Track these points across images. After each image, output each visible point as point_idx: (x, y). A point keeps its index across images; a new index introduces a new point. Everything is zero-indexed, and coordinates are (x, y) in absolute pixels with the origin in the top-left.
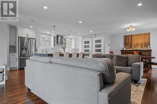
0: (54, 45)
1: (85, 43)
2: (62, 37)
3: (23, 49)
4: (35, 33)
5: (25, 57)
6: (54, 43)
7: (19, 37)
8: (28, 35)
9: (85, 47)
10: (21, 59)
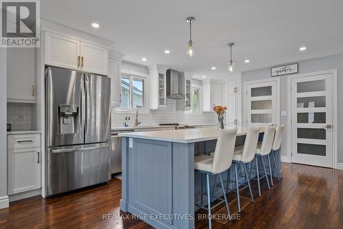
0: (161, 101)
1: (255, 92)
2: (180, 75)
3: (64, 115)
4: (106, 53)
5: (69, 150)
6: (161, 92)
7: (46, 67)
8: (80, 60)
9: (254, 105)
10: (54, 156)
